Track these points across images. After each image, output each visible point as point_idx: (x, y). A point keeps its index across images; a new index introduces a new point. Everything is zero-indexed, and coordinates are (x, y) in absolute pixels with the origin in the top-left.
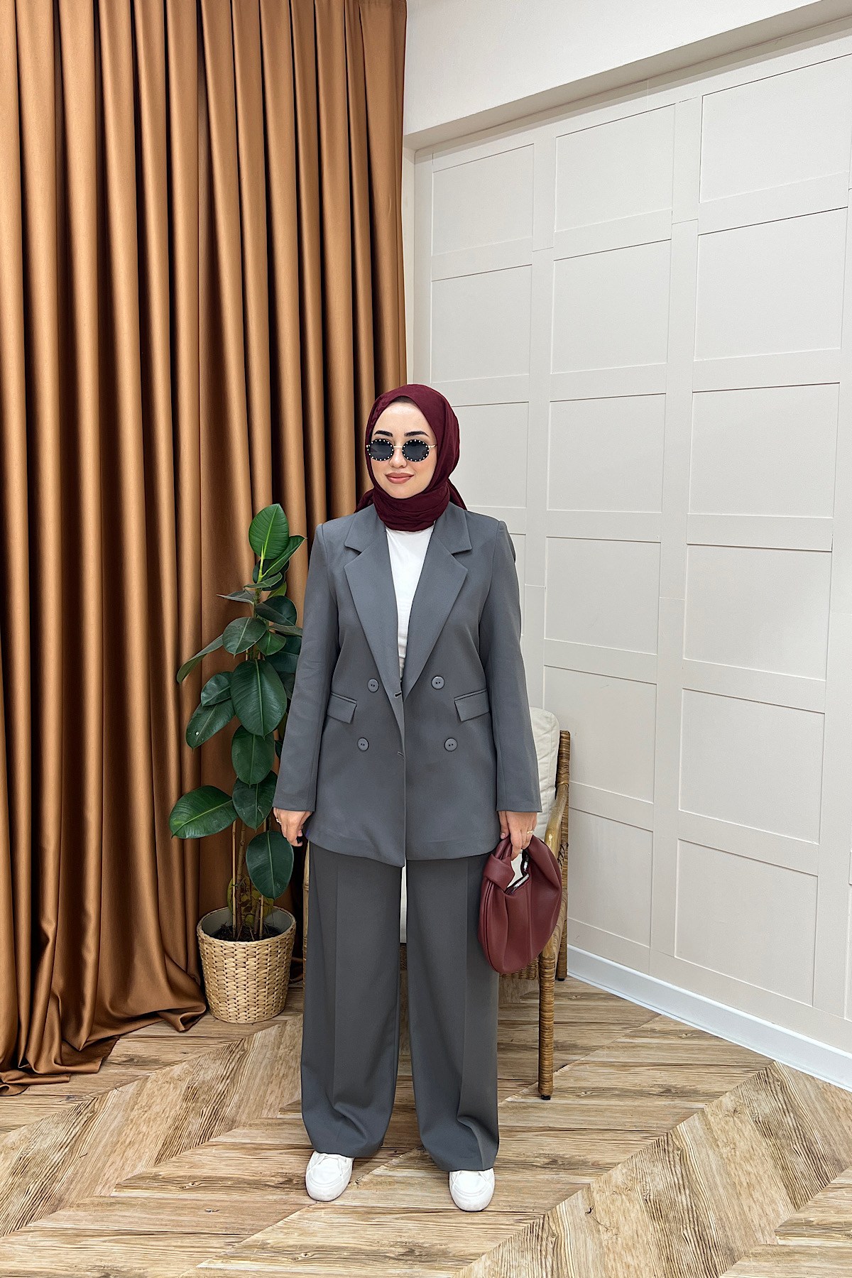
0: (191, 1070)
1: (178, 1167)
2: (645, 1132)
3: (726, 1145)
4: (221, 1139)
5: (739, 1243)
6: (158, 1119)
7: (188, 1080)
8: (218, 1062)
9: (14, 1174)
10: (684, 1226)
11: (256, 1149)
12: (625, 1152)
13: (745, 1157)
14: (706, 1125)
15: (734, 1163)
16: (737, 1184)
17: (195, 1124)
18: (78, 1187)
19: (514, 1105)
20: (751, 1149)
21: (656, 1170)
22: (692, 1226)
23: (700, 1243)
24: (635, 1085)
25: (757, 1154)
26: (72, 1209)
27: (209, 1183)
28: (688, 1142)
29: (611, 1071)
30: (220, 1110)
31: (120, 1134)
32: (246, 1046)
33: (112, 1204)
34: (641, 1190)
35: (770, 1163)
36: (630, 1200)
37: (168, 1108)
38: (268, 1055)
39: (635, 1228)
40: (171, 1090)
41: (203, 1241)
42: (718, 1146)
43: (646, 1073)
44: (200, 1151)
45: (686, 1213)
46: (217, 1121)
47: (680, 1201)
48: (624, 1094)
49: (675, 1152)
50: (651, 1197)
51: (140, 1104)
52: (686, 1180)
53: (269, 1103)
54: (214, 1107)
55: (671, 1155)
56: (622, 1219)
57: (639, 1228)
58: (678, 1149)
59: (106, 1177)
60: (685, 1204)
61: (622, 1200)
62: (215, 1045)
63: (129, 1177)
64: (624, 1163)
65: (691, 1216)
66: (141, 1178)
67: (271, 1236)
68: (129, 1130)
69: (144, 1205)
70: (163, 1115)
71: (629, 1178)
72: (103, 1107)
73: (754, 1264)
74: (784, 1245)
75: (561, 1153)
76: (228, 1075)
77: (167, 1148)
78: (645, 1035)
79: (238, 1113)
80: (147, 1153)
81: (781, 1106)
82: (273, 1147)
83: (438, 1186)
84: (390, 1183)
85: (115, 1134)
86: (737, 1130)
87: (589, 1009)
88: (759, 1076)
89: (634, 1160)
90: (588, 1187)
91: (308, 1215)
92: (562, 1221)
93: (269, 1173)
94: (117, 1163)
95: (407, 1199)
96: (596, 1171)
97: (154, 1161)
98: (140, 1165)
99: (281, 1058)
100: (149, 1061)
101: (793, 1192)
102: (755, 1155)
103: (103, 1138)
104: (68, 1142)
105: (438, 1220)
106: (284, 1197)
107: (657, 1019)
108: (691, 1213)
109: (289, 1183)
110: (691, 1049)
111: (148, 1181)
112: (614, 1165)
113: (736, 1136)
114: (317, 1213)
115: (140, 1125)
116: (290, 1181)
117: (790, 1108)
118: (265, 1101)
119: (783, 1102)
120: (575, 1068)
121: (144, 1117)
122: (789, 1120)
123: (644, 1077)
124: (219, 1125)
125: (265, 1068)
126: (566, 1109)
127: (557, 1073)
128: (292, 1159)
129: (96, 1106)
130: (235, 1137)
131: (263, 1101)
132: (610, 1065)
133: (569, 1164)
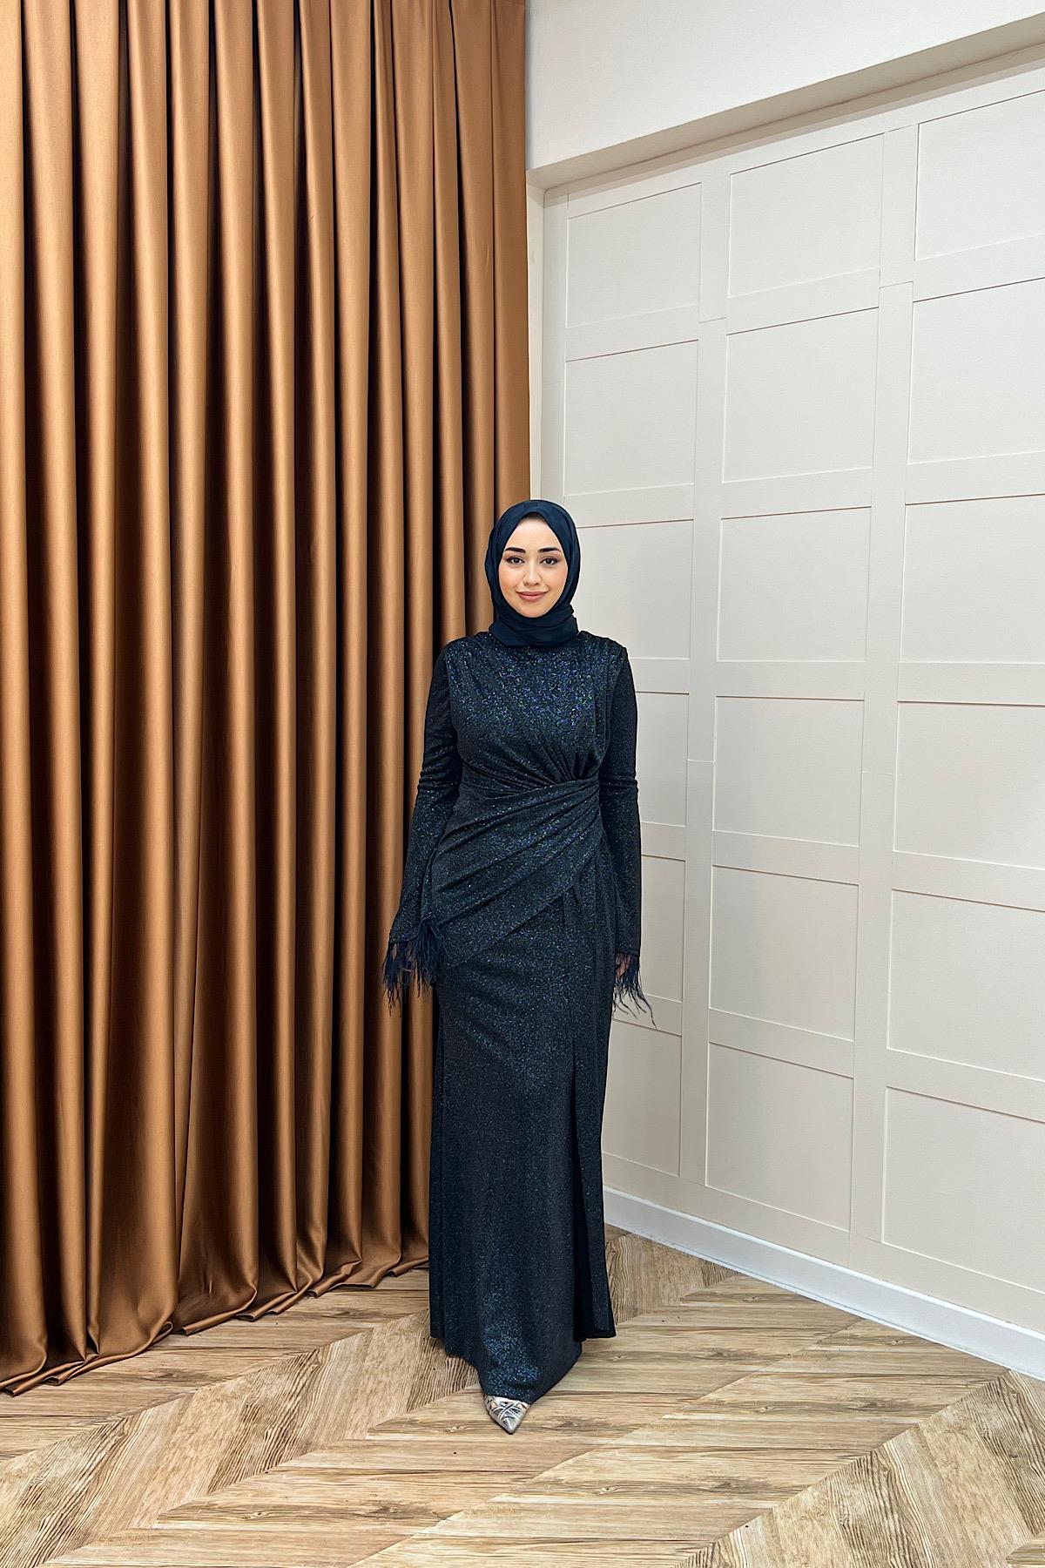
0: (249, 1386)
1: (239, 1495)
2: (842, 1450)
3: (945, 1465)
4: (292, 1463)
6: (209, 1442)
7: (245, 1397)
8: (285, 1377)
9: (23, 1504)
10: (892, 1551)
11: (339, 1474)
12: (816, 1473)
13: (969, 1477)
14: (921, 1443)
15: (956, 1483)
16: (959, 1506)
17: (259, 1447)
18: (110, 1518)
19: (674, 1422)
20: (978, 1469)
21: (856, 1493)
22: (902, 1554)
24: (831, 1399)
25: (985, 1474)
26: (102, 1544)
27: (279, 1512)
28: (898, 1461)
29: (801, 1383)
30: (290, 1432)
31: (159, 1459)
32: (320, 1358)
33: (154, 1537)
34: (837, 1515)
35: (1003, 1483)
36: (823, 1526)
37: (221, 1430)
38: (348, 1369)
39: (829, 1556)
40: (224, 1409)
42: (936, 1465)
43: (843, 1385)
44: (267, 1477)
45: (894, 1540)
46: (287, 1443)
47: (886, 1525)
48: (815, 1408)
49: (881, 1472)
50: (850, 1523)
51: (183, 1426)
52: (894, 1503)
53: (354, 1422)
54: (282, 1428)
55: (876, 1476)
56: (812, 1546)
57: (835, 1556)
58: (885, 1469)
59: (145, 1507)
60: (893, 1529)
61: (813, 1525)
62: (279, 1358)
63: (175, 1507)
64: (815, 1485)
65: (900, 1542)
66: (191, 1508)
68: (171, 1455)
69: (197, 1538)
70: (215, 1438)
71: (822, 1502)
72: (135, 1428)
75: (736, 1476)
76: (298, 1391)
77: (222, 1475)
78: (844, 1341)
79: (313, 1434)
80: (197, 1480)
81: (1016, 1419)
82: (363, 1472)
83: (577, 1514)
84: (515, 1511)
85: (154, 1459)
86: (961, 1447)
87: (770, 1313)
88: (989, 1387)
89: (828, 1482)
90: (770, 1512)
91: (410, 1547)
92: (736, 1549)
93: (357, 1501)
94: (159, 1492)
95: (540, 1527)
96: (781, 1494)
97: (207, 1490)
98: (188, 1494)
99: (367, 1371)
100: (192, 1376)
101: (1031, 1515)
102: (982, 1475)
103: (137, 1463)
104: (91, 1469)
105: (578, 1551)
106: (378, 1527)
107: (859, 1323)
108: (899, 1538)
109: (384, 1511)
110: (903, 1358)
111: (200, 1511)
112: (804, 1488)
113: (960, 1455)
114: (422, 1545)
115: (185, 1448)
116: (385, 1510)
117: (1028, 1423)
118: (349, 1420)
119: (1019, 1416)
120: (752, 1380)
121: (190, 1440)
122: (1027, 1436)
123: (842, 1390)
124: (290, 1449)
125: (347, 1382)
126: (742, 1427)
127: (729, 1386)
128: (387, 1485)
129: (126, 1429)
130: (311, 1461)
131: (346, 1421)
132: (799, 1376)
133: (747, 1487)
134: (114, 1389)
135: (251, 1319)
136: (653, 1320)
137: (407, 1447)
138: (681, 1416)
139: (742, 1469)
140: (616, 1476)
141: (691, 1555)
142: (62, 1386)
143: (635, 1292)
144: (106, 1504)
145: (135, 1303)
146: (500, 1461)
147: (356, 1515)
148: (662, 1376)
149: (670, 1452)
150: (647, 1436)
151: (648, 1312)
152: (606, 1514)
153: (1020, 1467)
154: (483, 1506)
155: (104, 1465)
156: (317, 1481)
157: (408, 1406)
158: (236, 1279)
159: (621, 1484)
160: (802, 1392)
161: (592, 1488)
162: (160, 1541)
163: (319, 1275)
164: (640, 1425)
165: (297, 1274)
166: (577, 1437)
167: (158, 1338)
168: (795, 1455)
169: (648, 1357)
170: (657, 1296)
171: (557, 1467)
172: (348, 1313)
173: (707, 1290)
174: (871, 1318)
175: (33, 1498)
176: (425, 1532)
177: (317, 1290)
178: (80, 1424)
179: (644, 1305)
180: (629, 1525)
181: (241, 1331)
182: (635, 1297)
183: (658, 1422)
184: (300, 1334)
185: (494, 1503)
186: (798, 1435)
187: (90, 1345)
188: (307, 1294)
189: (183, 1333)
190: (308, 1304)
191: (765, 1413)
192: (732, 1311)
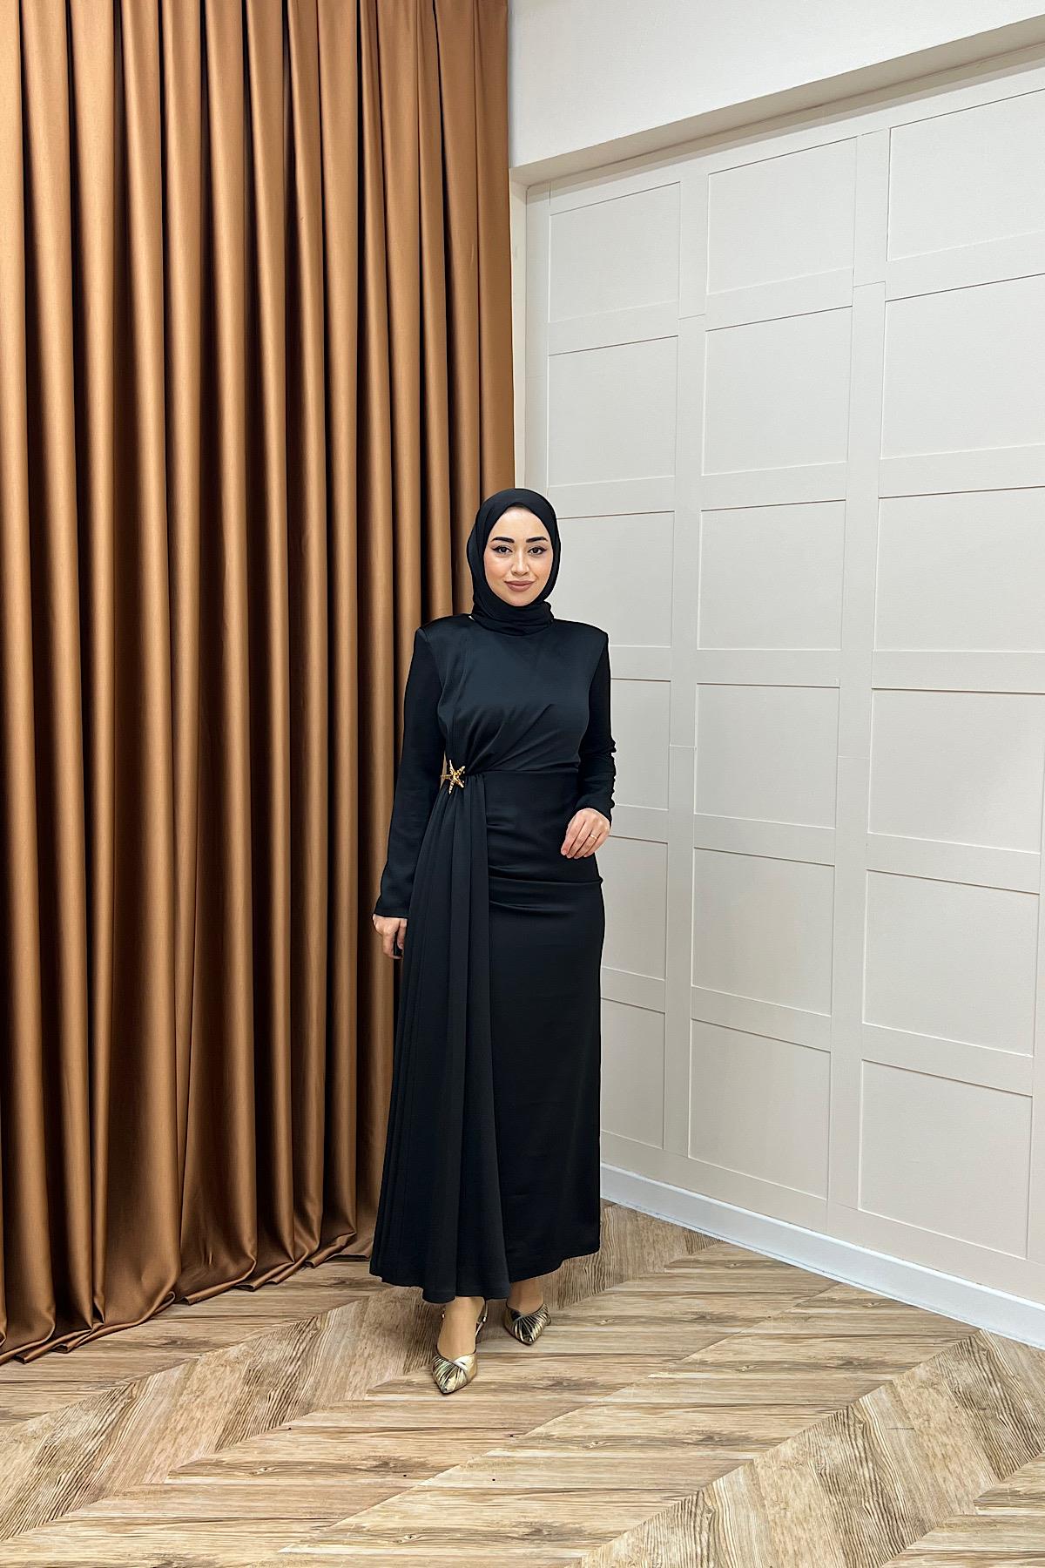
0: (251, 1351)
1: (244, 1453)
2: (822, 1406)
3: (918, 1417)
4: (294, 1423)
5: (932, 1516)
6: (215, 1404)
7: (248, 1362)
8: (285, 1343)
9: (39, 1463)
10: (867, 1499)
11: (341, 1433)
12: (796, 1426)
13: (940, 1428)
14: (895, 1397)
15: (928, 1435)
16: (930, 1455)
17: (262, 1408)
18: (123, 1474)
19: (660, 1381)
20: (948, 1420)
21: (833, 1444)
22: (875, 1499)
23: (885, 1515)
24: (809, 1358)
25: (955, 1425)
26: (117, 1498)
27: (285, 1468)
28: (873, 1414)
29: (780, 1343)
30: (292, 1394)
31: (168, 1420)
32: (318, 1324)
33: (166, 1492)
34: (814, 1464)
35: (971, 1433)
36: (801, 1475)
37: (226, 1393)
38: (347, 1335)
39: (807, 1502)
40: (228, 1373)
41: (282, 1526)
42: (909, 1418)
43: (821, 1345)
44: (272, 1436)
45: (868, 1485)
46: (288, 1404)
47: (861, 1473)
48: (795, 1367)
49: (857, 1425)
50: (827, 1471)
51: (189, 1389)
52: (869, 1454)
53: (353, 1384)
54: (284, 1391)
55: (852, 1429)
56: (791, 1494)
57: (812, 1501)
58: (860, 1422)
59: (156, 1464)
60: (867, 1476)
61: (792, 1475)
62: (278, 1325)
63: (184, 1464)
64: (794, 1437)
65: (874, 1489)
66: (199, 1464)
67: (368, 1520)
68: (178, 1417)
69: (207, 1492)
70: (221, 1400)
71: (801, 1452)
72: (143, 1392)
73: (948, 1534)
74: (983, 1516)
75: (718, 1429)
76: (298, 1355)
77: (228, 1435)
78: (822, 1304)
79: (315, 1395)
80: (205, 1439)
81: (985, 1376)
82: (362, 1430)
83: (569, 1467)
84: (509, 1464)
85: (162, 1420)
86: (933, 1401)
87: (751, 1278)
88: (961, 1346)
89: (806, 1434)
90: (751, 1462)
91: (410, 1498)
92: (719, 1496)
93: (358, 1457)
94: (168, 1450)
95: (530, 1479)
96: (761, 1446)
97: (214, 1448)
98: (196, 1452)
99: (364, 1336)
100: (197, 1343)
101: (997, 1462)
102: (952, 1426)
103: (146, 1424)
104: (103, 1430)
105: (570, 1499)
106: (379, 1480)
107: (836, 1287)
108: (874, 1485)
109: (384, 1466)
110: (878, 1319)
111: (208, 1467)
112: (782, 1440)
113: (931, 1408)
114: (422, 1496)
115: (192, 1410)
116: (386, 1464)
117: (997, 1378)
118: (348, 1383)
119: (989, 1372)
120: (736, 1341)
121: (197, 1402)
122: (996, 1390)
123: (820, 1350)
124: (292, 1409)
125: (345, 1347)
126: (723, 1384)
127: (712, 1347)
128: (387, 1442)
129: (134, 1392)
130: (314, 1421)
131: (345, 1383)
132: (779, 1337)
133: (728, 1440)
134: (122, 1356)
135: (251, 1289)
136: (638, 1286)
137: (404, 1407)
138: (666, 1375)
139: (724, 1424)
140: (606, 1431)
141: (676, 1502)
142: (71, 1353)
143: (621, 1260)
144: (119, 1461)
145: (138, 1274)
146: (495, 1418)
147: (358, 1469)
148: (647, 1338)
149: (655, 1408)
150: (634, 1394)
151: (633, 1278)
152: (597, 1465)
153: (987, 1418)
154: (478, 1459)
155: (115, 1426)
156: (319, 1439)
157: (405, 1369)
158: (236, 1250)
159: (609, 1438)
160: (783, 1351)
161: (582, 1442)
162: (172, 1495)
163: (316, 1247)
164: (628, 1384)
165: (295, 1246)
166: (567, 1396)
167: (160, 1308)
168: (775, 1411)
169: (634, 1321)
170: (642, 1263)
171: (548, 1423)
172: (344, 1282)
173: (689, 1257)
174: (847, 1282)
175: (49, 1457)
176: (423, 1484)
177: (313, 1261)
178: (90, 1389)
179: (630, 1273)
180: (619, 1476)
181: (243, 1300)
182: (621, 1265)
183: (644, 1381)
184: (298, 1302)
185: (489, 1457)
186: (780, 1391)
187: (96, 1315)
188: (304, 1265)
189: (185, 1302)
190: (305, 1275)
191: (746, 1371)
192: (715, 1277)
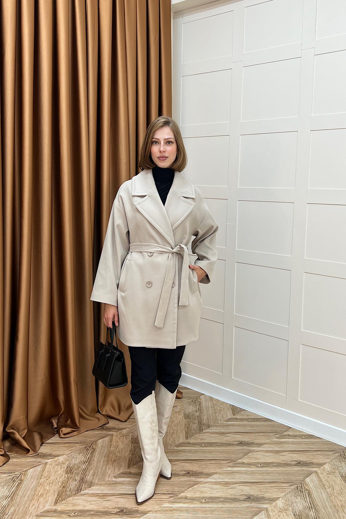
0: (68, 458)
1: (66, 506)
2: (291, 483)
3: (329, 488)
4: (86, 491)
6: (54, 483)
7: (67, 463)
8: (81, 455)
11: (104, 496)
12: (282, 492)
13: (338, 493)
15: (334, 496)
16: (336, 505)
17: (73, 485)
19: (227, 471)
21: (297, 500)
24: (284, 461)
27: (82, 513)
28: (311, 486)
30: (84, 478)
31: (35, 490)
32: (94, 447)
34: (291, 510)
36: (287, 515)
37: (58, 478)
38: (105, 451)
40: (59, 469)
42: (325, 488)
43: (287, 455)
44: (76, 498)
46: (83, 483)
47: (310, 514)
48: (279, 465)
49: (306, 491)
50: (297, 513)
51: (44, 476)
52: (312, 505)
53: (108, 474)
54: (81, 476)
55: (304, 493)
59: (30, 512)
60: (313, 516)
61: (283, 515)
62: (78, 447)
63: (42, 511)
64: (282, 497)
66: (48, 511)
68: (40, 489)
70: (56, 481)
71: (286, 505)
72: (26, 478)
75: (252, 494)
76: (87, 460)
77: (59, 497)
79: (93, 478)
80: (50, 499)
82: (112, 495)
84: (171, 510)
85: (33, 490)
86: (334, 481)
87: (258, 426)
89: (287, 496)
90: (267, 509)
93: (111, 507)
94: (36, 505)
96: (270, 501)
97: (53, 503)
98: (47, 506)
99: (112, 452)
103: (27, 492)
104: (10, 495)
107: (290, 430)
110: (307, 443)
111: (52, 513)
112: (278, 498)
113: (333, 483)
115: (45, 486)
116: (122, 511)
120: (255, 453)
123: (288, 457)
124: (85, 485)
125: (105, 457)
126: (253, 473)
127: (246, 456)
128: (122, 500)
129: (22, 478)
130: (93, 490)
131: (105, 473)
132: (271, 452)
133: (257, 498)
136: (216, 429)
137: (129, 484)
138: (230, 469)
140: (208, 495)
143: (208, 418)
144: (15, 510)
147: (111, 513)
150: (218, 477)
151: (214, 426)
152: (205, 511)
154: (159, 508)
155: (15, 494)
156: (96, 499)
157: (128, 466)
159: (210, 498)
160: (273, 458)
161: (199, 500)
164: (215, 473)
166: (192, 478)
168: (273, 485)
169: (215, 444)
170: (216, 419)
171: (186, 491)
172: (104, 428)
173: (234, 417)
174: (294, 427)
178: (5, 476)
179: (212, 424)
182: (209, 420)
183: (221, 471)
185: (163, 507)
186: (274, 476)
191: (260, 467)
192: (244, 426)
